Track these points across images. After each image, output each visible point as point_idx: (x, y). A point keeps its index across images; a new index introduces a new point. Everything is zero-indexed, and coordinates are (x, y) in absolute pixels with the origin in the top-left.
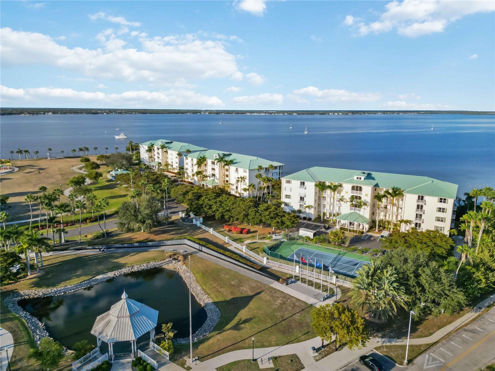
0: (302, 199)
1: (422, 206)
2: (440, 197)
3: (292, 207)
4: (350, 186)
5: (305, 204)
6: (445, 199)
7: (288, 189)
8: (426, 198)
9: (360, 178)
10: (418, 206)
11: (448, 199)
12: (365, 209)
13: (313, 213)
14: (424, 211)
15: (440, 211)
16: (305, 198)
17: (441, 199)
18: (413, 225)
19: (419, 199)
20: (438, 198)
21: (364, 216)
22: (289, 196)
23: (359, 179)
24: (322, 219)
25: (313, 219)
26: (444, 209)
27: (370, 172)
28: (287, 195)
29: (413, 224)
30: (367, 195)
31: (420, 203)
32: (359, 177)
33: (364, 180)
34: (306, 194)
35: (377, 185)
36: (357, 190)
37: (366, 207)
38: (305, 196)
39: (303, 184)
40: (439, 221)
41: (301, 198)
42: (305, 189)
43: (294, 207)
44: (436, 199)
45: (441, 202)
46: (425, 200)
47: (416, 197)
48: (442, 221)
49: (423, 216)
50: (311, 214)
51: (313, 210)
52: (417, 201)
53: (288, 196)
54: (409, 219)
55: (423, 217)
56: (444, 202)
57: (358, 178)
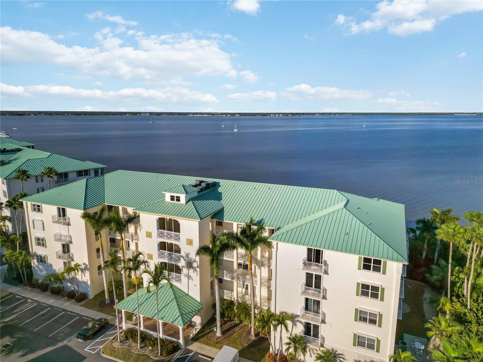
0: (66, 248)
1: (318, 278)
2: (363, 257)
3: (51, 265)
4: (154, 218)
5: (73, 260)
6: (378, 262)
7: (38, 225)
8: (327, 255)
9: (178, 199)
10: (309, 276)
11: (385, 263)
12: (189, 277)
13: (89, 283)
14: (325, 290)
15: (364, 294)
16: (71, 245)
17: (367, 260)
18: (299, 330)
19: (309, 259)
20: (360, 258)
21: (190, 294)
22: (43, 240)
23: (175, 202)
24: (107, 297)
25: (91, 295)
26: (375, 289)
27: (217, 180)
28: (38, 239)
29: (298, 324)
30: (190, 242)
31: (314, 270)
32: (175, 195)
33: (187, 203)
34: (71, 237)
35: (218, 215)
36: (170, 229)
37: (191, 271)
38: (71, 242)
39: (62, 213)
40: (365, 320)
41: (64, 246)
42: (69, 224)
43: (54, 268)
44: (354, 260)
45: (367, 267)
46: (325, 262)
47: (302, 252)
48: (373, 322)
49: (323, 303)
50: (85, 283)
51: (87, 273)
52: (305, 264)
53: (41, 242)
54: (290, 311)
55: (324, 306)
56: (377, 269)
57: (172, 198)
